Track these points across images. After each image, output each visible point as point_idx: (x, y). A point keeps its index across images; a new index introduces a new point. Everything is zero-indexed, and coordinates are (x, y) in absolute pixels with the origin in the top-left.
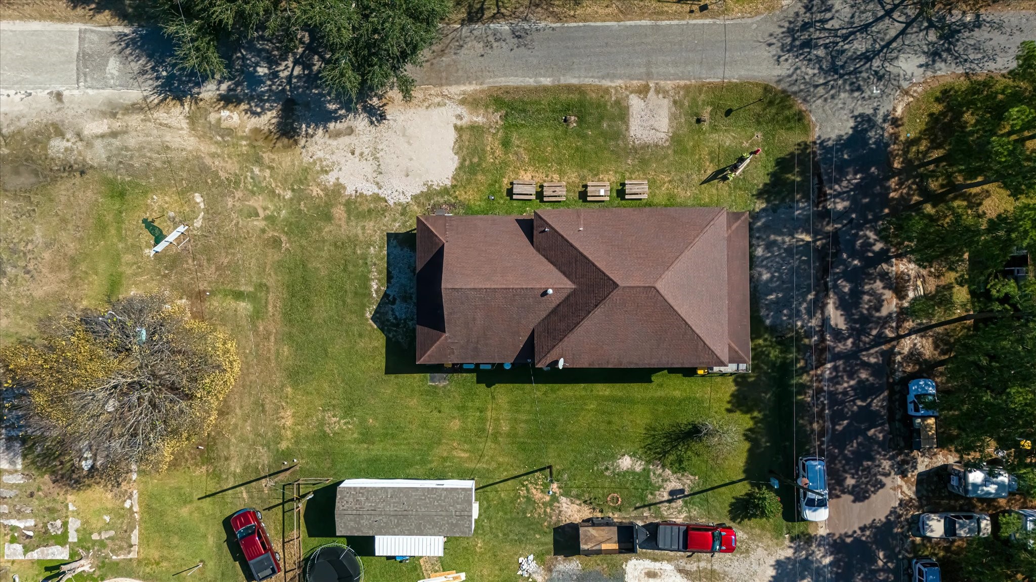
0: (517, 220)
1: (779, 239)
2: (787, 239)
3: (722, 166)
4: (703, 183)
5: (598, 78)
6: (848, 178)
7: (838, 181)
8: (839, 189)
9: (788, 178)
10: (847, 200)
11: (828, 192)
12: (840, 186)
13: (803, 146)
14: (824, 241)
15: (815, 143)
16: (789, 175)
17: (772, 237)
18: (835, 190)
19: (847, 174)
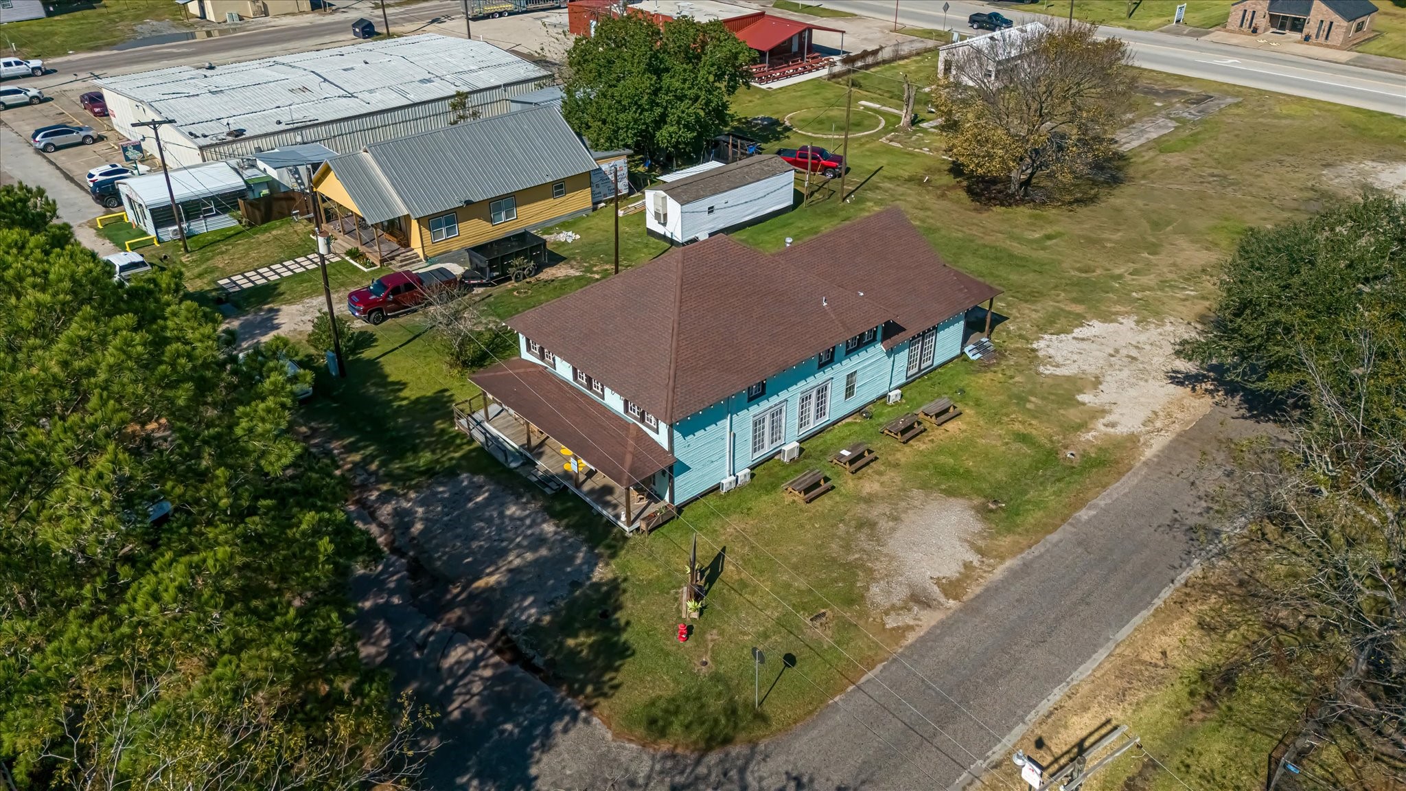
0: (903, 330)
1: (529, 556)
2: (517, 562)
3: (717, 586)
4: (724, 549)
5: (1032, 561)
6: (476, 698)
7: (489, 683)
8: (480, 672)
9: (589, 635)
10: (451, 668)
11: (497, 659)
12: (482, 678)
13: (606, 689)
14: (449, 597)
15: (588, 708)
16: (591, 640)
17: (544, 552)
18: (486, 666)
19: (482, 703)
